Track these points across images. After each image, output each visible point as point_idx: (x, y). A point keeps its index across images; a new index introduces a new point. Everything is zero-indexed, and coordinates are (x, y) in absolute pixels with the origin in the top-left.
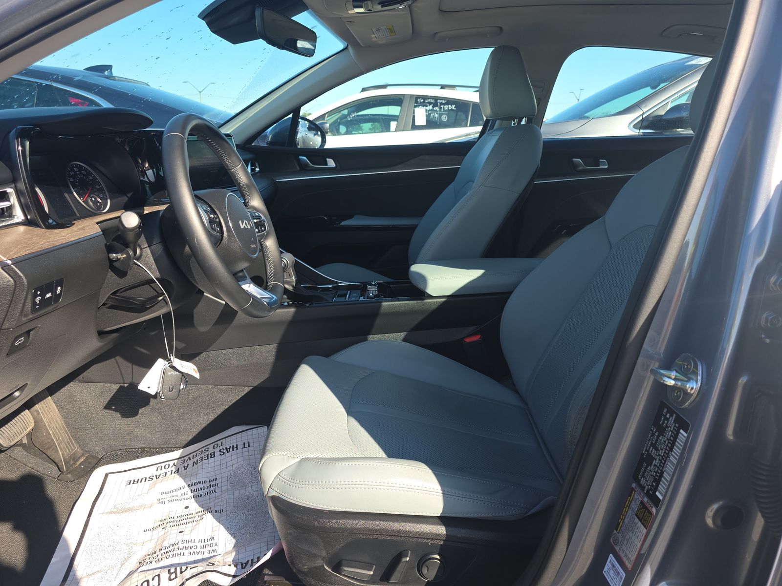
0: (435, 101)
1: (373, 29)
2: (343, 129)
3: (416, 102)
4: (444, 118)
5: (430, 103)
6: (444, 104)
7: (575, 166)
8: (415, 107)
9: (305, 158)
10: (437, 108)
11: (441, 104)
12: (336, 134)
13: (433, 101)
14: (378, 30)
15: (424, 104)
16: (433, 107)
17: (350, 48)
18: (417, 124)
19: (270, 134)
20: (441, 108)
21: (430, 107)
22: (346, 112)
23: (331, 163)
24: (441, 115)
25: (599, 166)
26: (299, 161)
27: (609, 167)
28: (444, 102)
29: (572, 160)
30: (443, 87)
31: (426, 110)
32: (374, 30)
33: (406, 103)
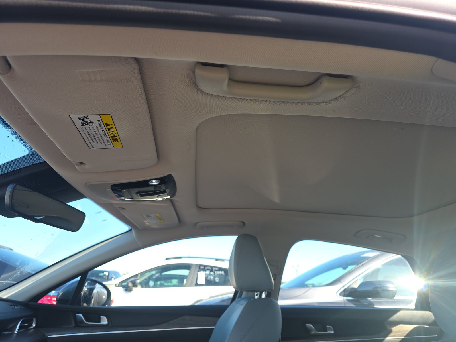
0: (212, 269)
1: (143, 216)
2: (151, 283)
3: (199, 268)
4: (217, 280)
5: (208, 270)
6: (217, 271)
7: (308, 330)
8: (199, 271)
9: (81, 315)
10: (212, 273)
11: (215, 270)
12: (145, 287)
13: (210, 268)
14: (148, 216)
15: (204, 270)
16: (210, 272)
17: (133, 230)
18: (199, 283)
19: (61, 292)
20: (215, 273)
21: (208, 272)
22: (154, 272)
23: (104, 321)
24: (214, 277)
25: (327, 332)
26: (75, 317)
27: (335, 333)
28: (217, 269)
29: (306, 326)
30: (217, 260)
31: (206, 274)
32: (146, 217)
33: (193, 269)
